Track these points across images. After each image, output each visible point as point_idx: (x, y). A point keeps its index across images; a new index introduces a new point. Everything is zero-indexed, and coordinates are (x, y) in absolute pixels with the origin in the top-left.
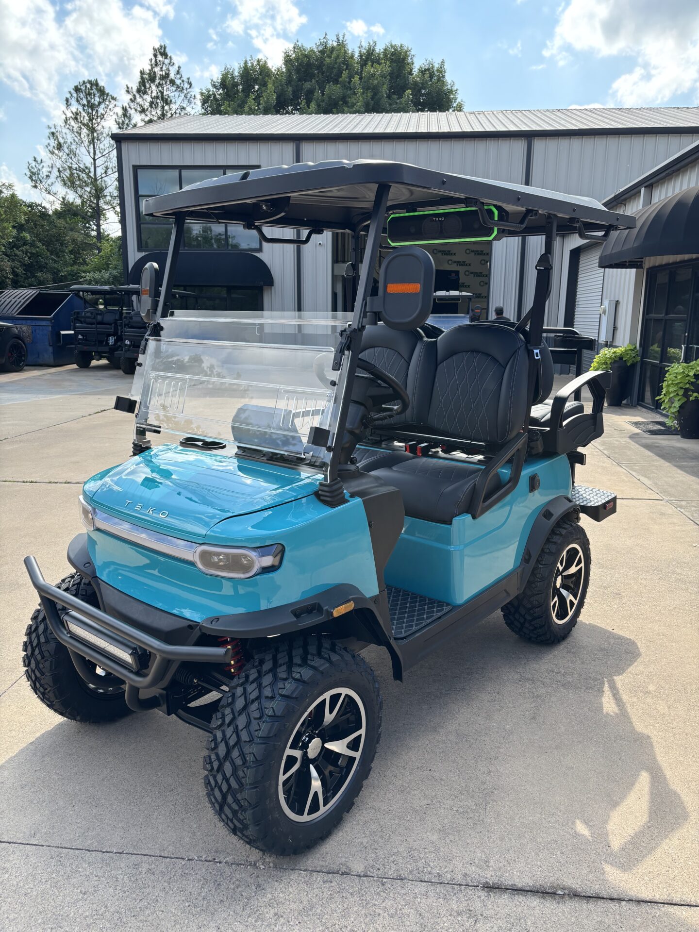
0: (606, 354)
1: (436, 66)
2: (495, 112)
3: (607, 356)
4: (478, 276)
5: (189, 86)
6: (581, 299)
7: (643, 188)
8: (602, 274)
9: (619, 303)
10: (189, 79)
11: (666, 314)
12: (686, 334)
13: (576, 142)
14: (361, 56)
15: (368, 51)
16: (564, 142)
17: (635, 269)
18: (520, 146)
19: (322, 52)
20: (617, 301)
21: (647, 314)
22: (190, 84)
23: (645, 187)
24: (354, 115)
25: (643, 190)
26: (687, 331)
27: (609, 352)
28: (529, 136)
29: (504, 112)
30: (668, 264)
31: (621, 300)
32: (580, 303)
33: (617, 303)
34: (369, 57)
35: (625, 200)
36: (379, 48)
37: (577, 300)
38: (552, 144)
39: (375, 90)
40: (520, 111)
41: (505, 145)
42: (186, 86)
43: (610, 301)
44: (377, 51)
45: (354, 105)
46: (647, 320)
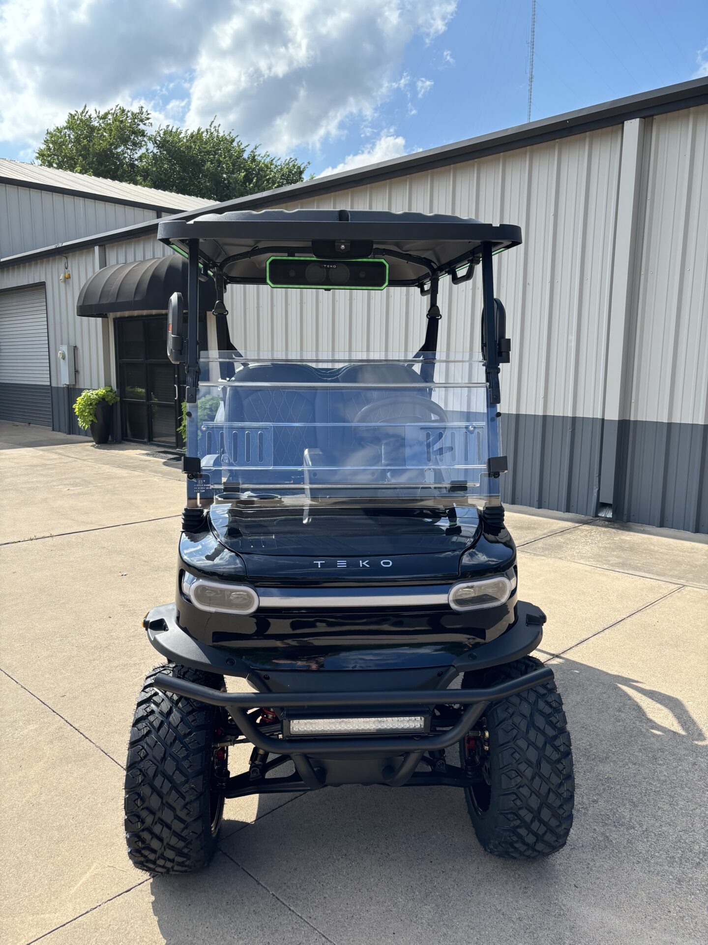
0: (90, 396)
3: (91, 397)
7: (98, 247)
9: (77, 349)
11: (146, 359)
12: (176, 376)
20: (75, 346)
21: (120, 358)
26: (176, 372)
27: (92, 394)
31: (78, 346)
33: (75, 348)
43: (69, 346)
46: (121, 362)
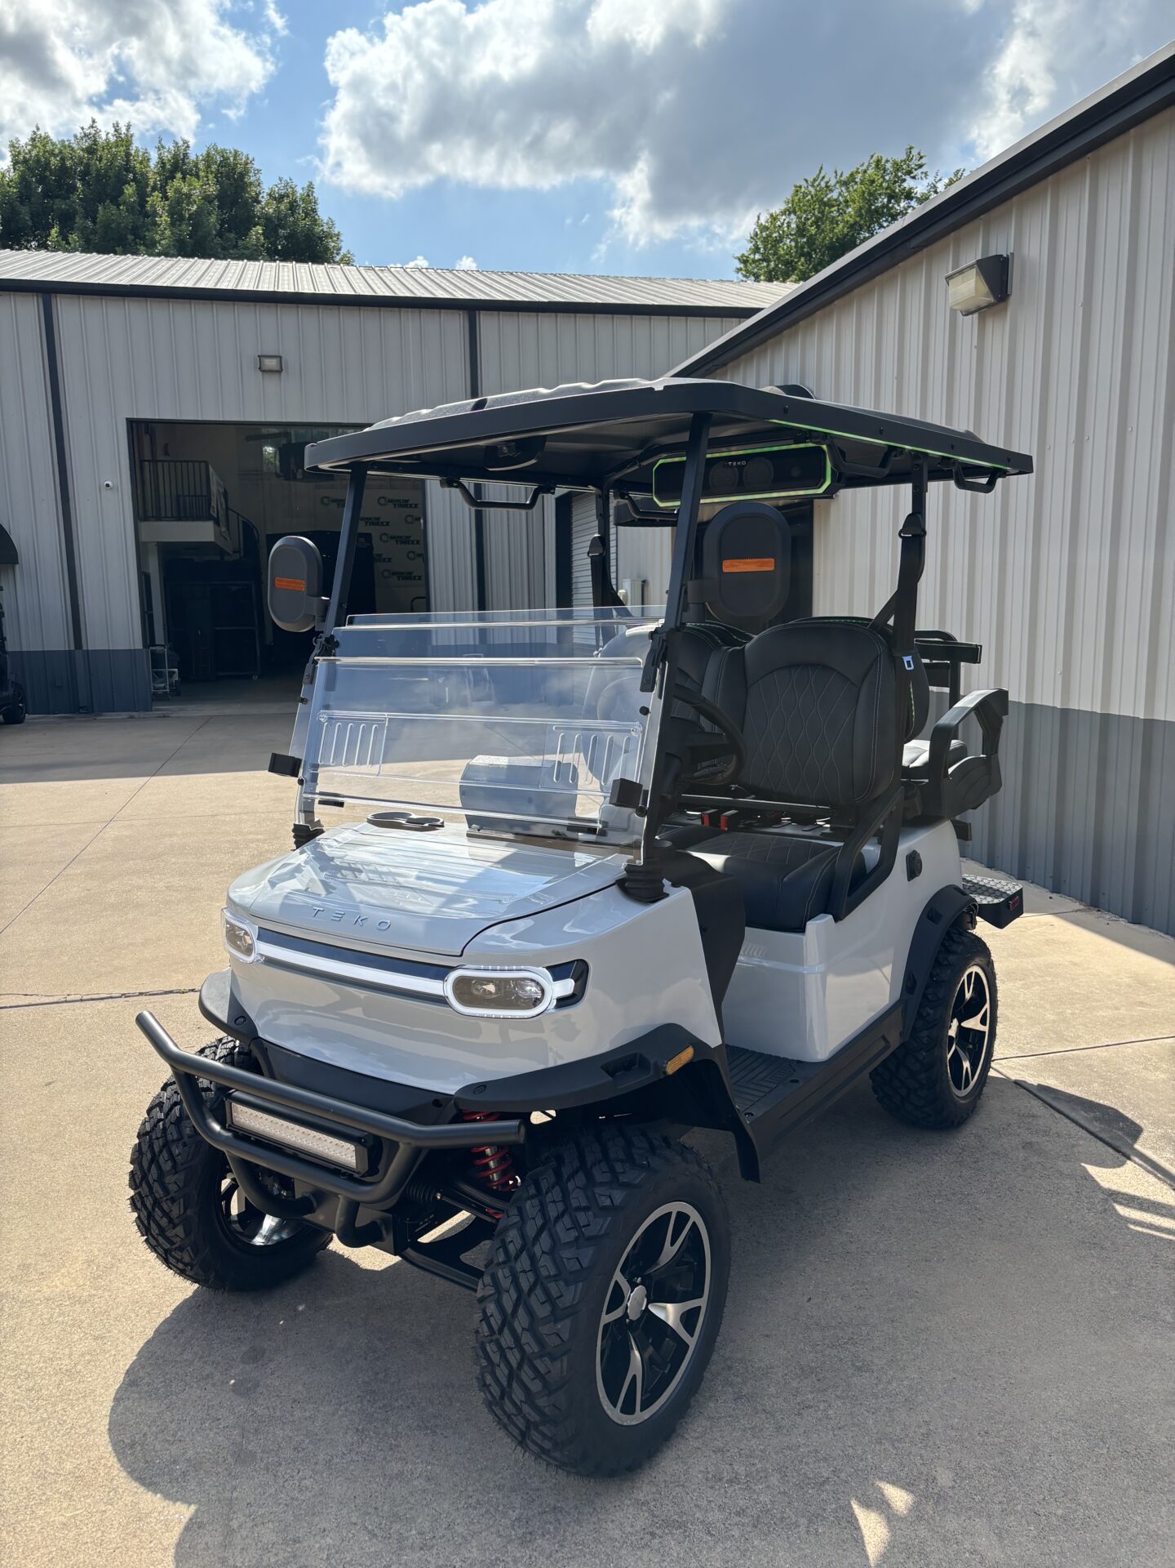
1: (299, 191)
4: (404, 542)
9: (648, 584)
13: (546, 321)
14: (162, 163)
15: (175, 156)
16: (527, 321)
18: (456, 323)
19: (91, 151)
24: (157, 259)
28: (472, 309)
31: (650, 579)
32: (580, 585)
33: (646, 581)
34: (177, 166)
36: (196, 154)
37: (574, 580)
38: (508, 321)
39: (195, 222)
41: (431, 320)
43: (633, 581)
44: (192, 157)
45: (155, 241)
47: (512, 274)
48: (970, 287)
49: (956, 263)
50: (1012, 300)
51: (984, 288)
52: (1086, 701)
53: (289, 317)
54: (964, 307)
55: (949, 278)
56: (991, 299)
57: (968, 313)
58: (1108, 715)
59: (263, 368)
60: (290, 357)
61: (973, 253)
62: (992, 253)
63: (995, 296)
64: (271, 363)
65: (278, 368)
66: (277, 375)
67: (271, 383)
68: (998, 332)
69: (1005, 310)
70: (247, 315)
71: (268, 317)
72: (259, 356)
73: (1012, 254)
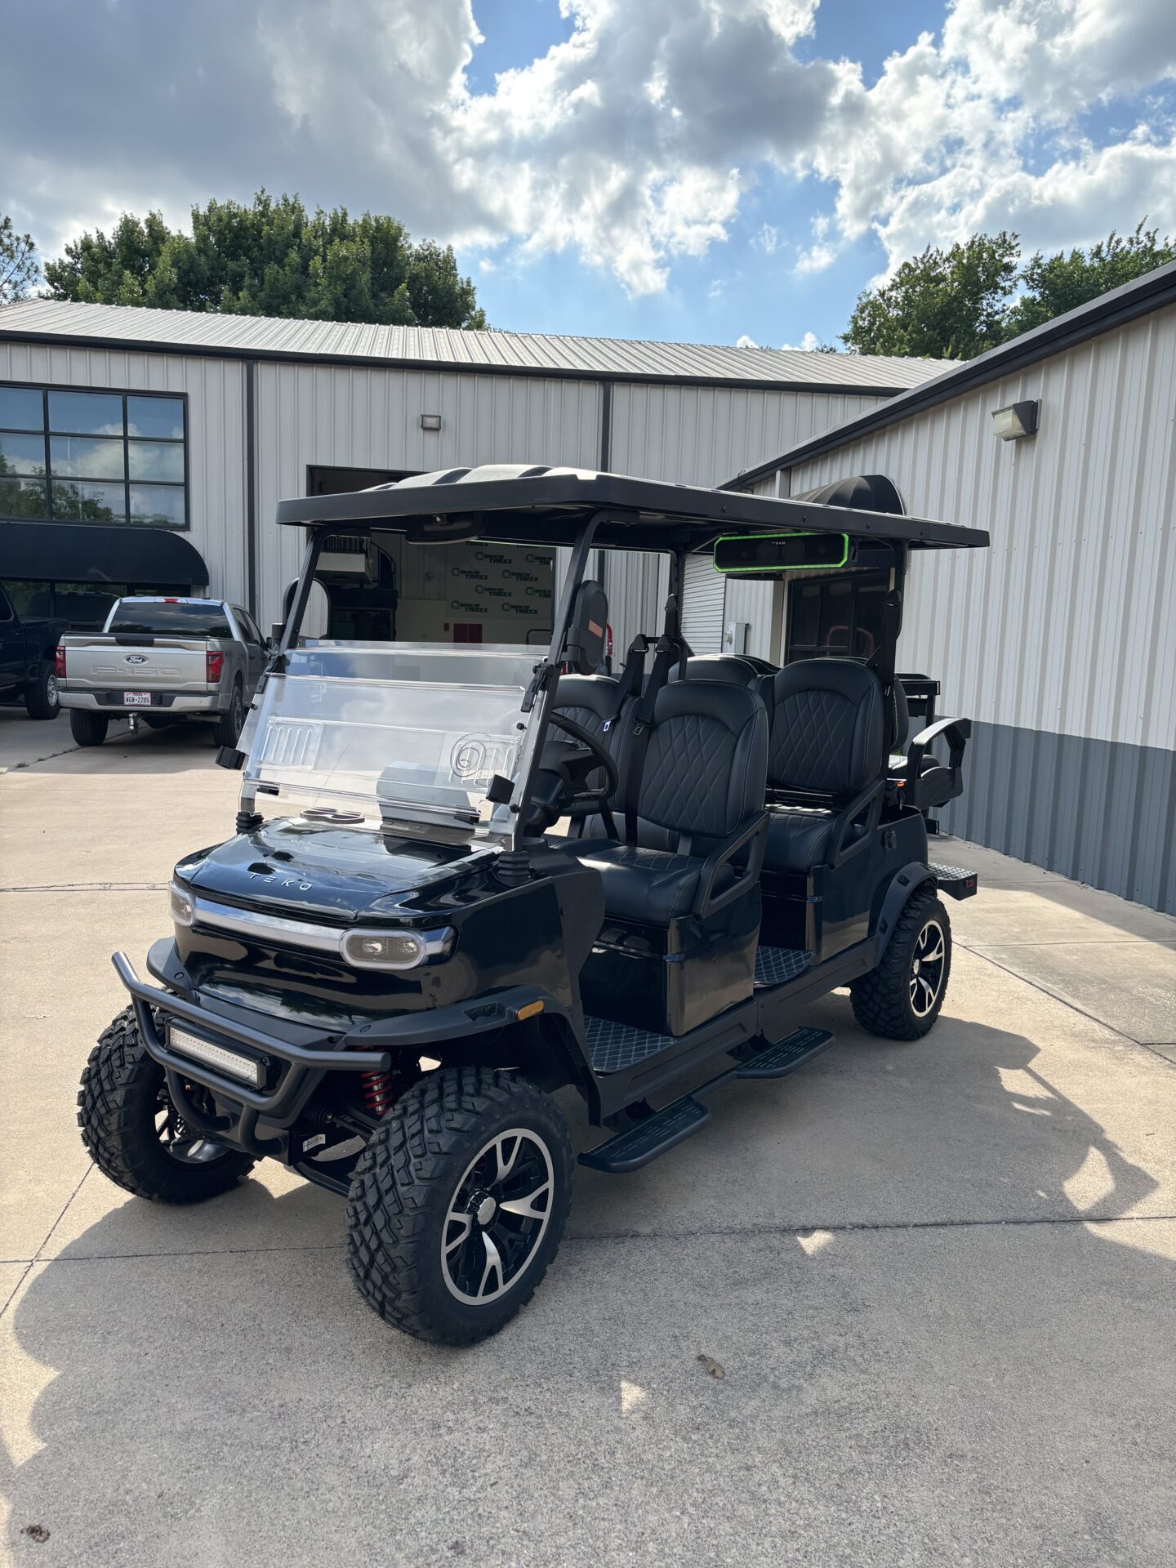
1: (442, 252)
2: (547, 337)
4: (524, 579)
5: (27, 248)
6: (688, 620)
7: (779, 471)
8: (723, 585)
9: (750, 628)
10: (28, 237)
11: (819, 645)
13: (672, 395)
15: (334, 221)
16: (656, 394)
17: (772, 582)
18: (592, 394)
20: (747, 625)
21: (792, 644)
22: (31, 246)
23: (782, 470)
25: (778, 474)
28: (606, 380)
29: (561, 338)
30: (818, 577)
31: (752, 623)
32: (688, 625)
33: (748, 627)
34: (339, 230)
35: (753, 484)
36: (354, 218)
37: (683, 621)
38: (639, 393)
39: (350, 282)
40: (585, 339)
41: (571, 390)
42: (23, 246)
43: (738, 624)
44: (350, 220)
45: (315, 303)
46: (791, 651)
47: (640, 343)
48: (1009, 422)
49: (1003, 402)
50: (1039, 433)
51: (1018, 424)
52: (1075, 729)
53: (450, 383)
54: (1006, 435)
55: (994, 414)
56: (1022, 432)
57: (1008, 439)
58: (1090, 739)
59: (425, 426)
60: (449, 418)
61: (1015, 397)
62: (1028, 399)
63: (1026, 430)
64: (431, 422)
65: (437, 426)
66: (435, 433)
67: (431, 438)
68: (1030, 457)
69: (1035, 438)
70: (413, 381)
71: (432, 382)
72: (422, 416)
73: (1041, 401)
